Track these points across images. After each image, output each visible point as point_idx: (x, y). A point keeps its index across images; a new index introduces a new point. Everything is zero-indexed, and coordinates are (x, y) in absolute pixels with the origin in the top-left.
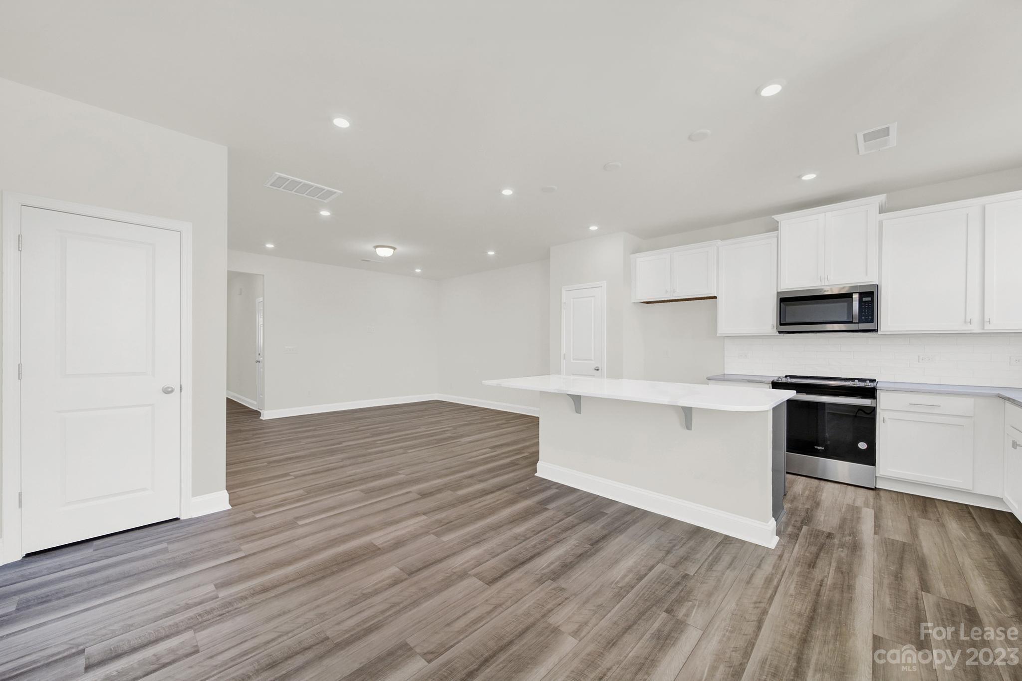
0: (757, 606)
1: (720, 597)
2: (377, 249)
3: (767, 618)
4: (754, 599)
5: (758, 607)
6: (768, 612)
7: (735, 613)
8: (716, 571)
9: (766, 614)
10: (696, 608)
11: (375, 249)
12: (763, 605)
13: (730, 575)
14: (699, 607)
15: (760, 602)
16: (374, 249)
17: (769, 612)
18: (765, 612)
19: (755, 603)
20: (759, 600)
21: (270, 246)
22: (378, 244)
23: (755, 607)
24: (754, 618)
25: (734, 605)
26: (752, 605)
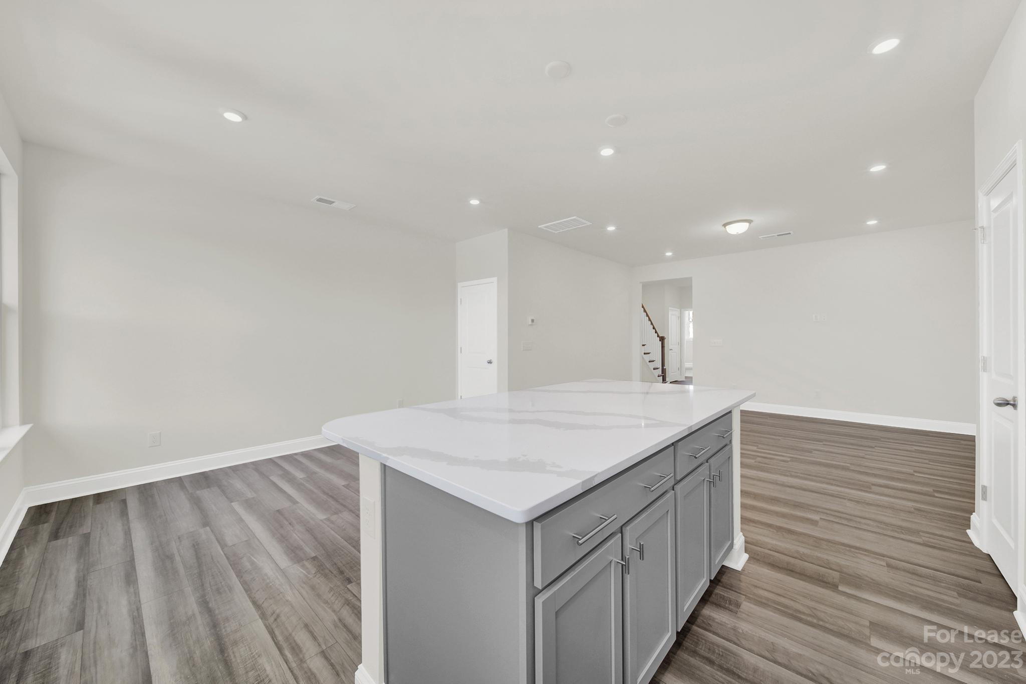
0: (274, 615)
1: (304, 593)
2: (727, 227)
3: (256, 613)
4: (283, 618)
5: (272, 614)
6: (262, 619)
7: (281, 594)
8: (342, 607)
9: (261, 616)
10: (306, 574)
11: (725, 227)
12: (271, 620)
13: (329, 617)
14: (306, 576)
15: (276, 620)
16: (723, 227)
17: (260, 620)
18: (263, 616)
19: (278, 616)
20: (278, 620)
21: (669, 254)
22: (725, 222)
23: (274, 613)
24: (265, 605)
25: (289, 598)
26: (278, 611)
